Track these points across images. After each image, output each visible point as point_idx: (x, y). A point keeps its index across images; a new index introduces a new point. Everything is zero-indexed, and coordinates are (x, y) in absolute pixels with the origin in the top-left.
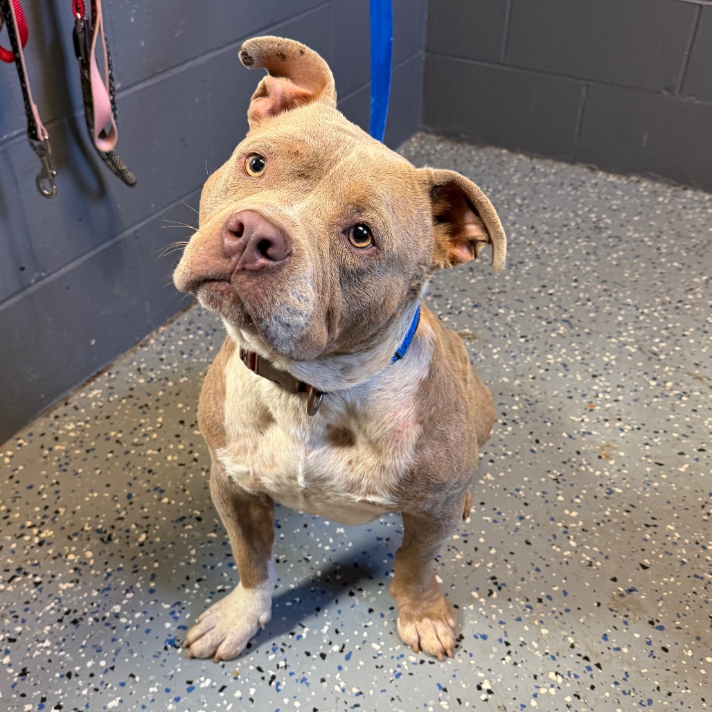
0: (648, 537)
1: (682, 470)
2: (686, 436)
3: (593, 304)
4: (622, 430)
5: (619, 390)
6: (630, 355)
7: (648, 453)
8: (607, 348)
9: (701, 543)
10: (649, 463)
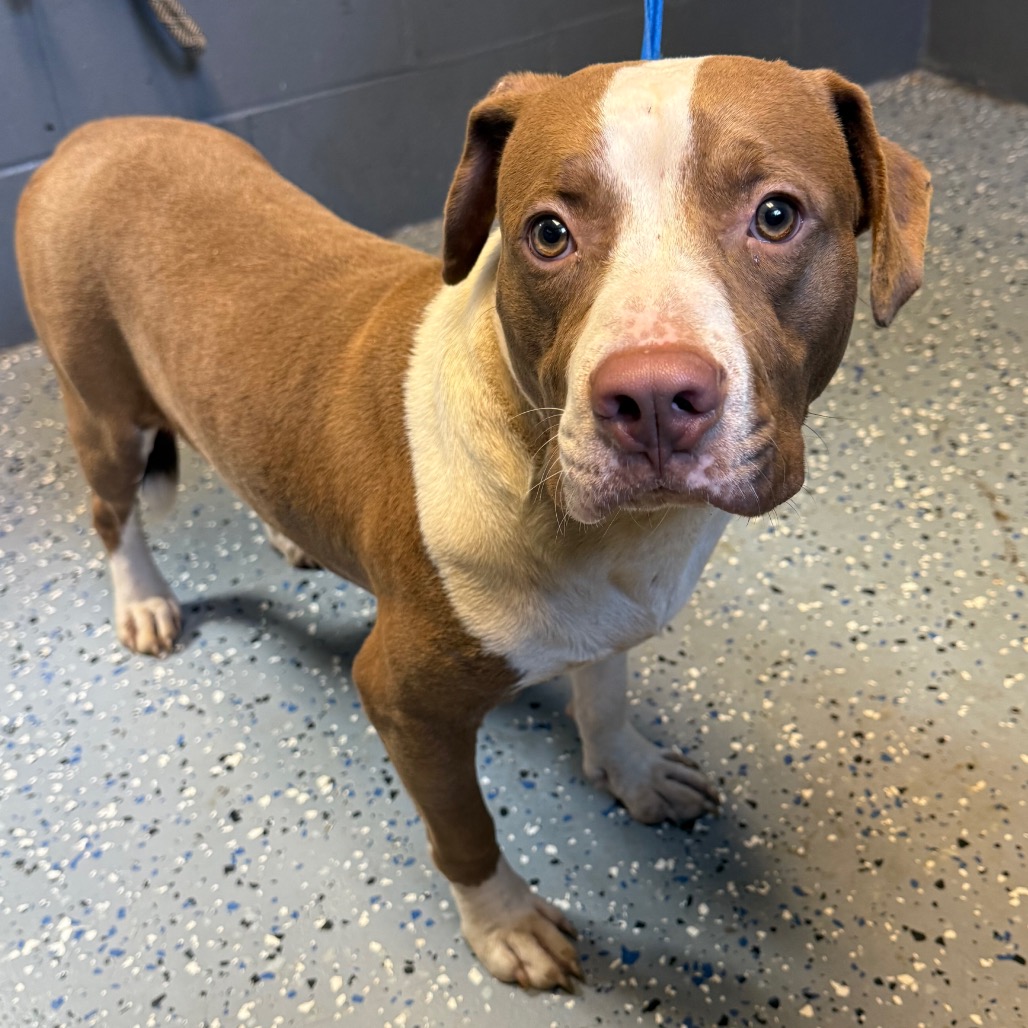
0: (646, 672)
1: (803, 607)
2: (866, 567)
3: (933, 356)
4: (772, 530)
5: (832, 479)
6: (909, 438)
7: (776, 571)
8: (882, 420)
9: (716, 708)
10: (760, 583)
